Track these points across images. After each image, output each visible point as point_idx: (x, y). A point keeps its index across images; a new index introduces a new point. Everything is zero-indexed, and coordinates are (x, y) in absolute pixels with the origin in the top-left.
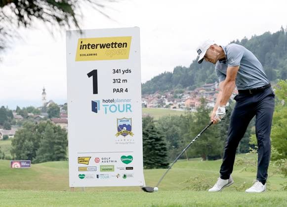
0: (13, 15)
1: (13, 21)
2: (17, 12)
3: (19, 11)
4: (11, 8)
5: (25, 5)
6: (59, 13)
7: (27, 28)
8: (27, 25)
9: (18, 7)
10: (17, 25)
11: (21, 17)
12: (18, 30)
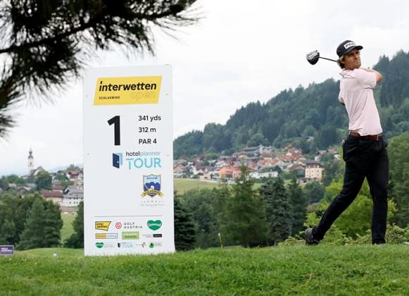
0: (92, 38)
1: (92, 43)
2: (95, 36)
3: (97, 35)
4: (90, 31)
5: (102, 29)
6: (133, 37)
7: (104, 51)
8: (105, 48)
9: (96, 31)
10: (95, 47)
11: (98, 40)
12: (96, 52)
